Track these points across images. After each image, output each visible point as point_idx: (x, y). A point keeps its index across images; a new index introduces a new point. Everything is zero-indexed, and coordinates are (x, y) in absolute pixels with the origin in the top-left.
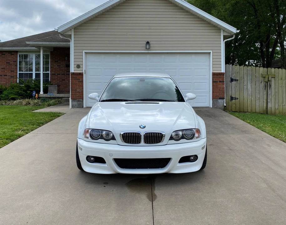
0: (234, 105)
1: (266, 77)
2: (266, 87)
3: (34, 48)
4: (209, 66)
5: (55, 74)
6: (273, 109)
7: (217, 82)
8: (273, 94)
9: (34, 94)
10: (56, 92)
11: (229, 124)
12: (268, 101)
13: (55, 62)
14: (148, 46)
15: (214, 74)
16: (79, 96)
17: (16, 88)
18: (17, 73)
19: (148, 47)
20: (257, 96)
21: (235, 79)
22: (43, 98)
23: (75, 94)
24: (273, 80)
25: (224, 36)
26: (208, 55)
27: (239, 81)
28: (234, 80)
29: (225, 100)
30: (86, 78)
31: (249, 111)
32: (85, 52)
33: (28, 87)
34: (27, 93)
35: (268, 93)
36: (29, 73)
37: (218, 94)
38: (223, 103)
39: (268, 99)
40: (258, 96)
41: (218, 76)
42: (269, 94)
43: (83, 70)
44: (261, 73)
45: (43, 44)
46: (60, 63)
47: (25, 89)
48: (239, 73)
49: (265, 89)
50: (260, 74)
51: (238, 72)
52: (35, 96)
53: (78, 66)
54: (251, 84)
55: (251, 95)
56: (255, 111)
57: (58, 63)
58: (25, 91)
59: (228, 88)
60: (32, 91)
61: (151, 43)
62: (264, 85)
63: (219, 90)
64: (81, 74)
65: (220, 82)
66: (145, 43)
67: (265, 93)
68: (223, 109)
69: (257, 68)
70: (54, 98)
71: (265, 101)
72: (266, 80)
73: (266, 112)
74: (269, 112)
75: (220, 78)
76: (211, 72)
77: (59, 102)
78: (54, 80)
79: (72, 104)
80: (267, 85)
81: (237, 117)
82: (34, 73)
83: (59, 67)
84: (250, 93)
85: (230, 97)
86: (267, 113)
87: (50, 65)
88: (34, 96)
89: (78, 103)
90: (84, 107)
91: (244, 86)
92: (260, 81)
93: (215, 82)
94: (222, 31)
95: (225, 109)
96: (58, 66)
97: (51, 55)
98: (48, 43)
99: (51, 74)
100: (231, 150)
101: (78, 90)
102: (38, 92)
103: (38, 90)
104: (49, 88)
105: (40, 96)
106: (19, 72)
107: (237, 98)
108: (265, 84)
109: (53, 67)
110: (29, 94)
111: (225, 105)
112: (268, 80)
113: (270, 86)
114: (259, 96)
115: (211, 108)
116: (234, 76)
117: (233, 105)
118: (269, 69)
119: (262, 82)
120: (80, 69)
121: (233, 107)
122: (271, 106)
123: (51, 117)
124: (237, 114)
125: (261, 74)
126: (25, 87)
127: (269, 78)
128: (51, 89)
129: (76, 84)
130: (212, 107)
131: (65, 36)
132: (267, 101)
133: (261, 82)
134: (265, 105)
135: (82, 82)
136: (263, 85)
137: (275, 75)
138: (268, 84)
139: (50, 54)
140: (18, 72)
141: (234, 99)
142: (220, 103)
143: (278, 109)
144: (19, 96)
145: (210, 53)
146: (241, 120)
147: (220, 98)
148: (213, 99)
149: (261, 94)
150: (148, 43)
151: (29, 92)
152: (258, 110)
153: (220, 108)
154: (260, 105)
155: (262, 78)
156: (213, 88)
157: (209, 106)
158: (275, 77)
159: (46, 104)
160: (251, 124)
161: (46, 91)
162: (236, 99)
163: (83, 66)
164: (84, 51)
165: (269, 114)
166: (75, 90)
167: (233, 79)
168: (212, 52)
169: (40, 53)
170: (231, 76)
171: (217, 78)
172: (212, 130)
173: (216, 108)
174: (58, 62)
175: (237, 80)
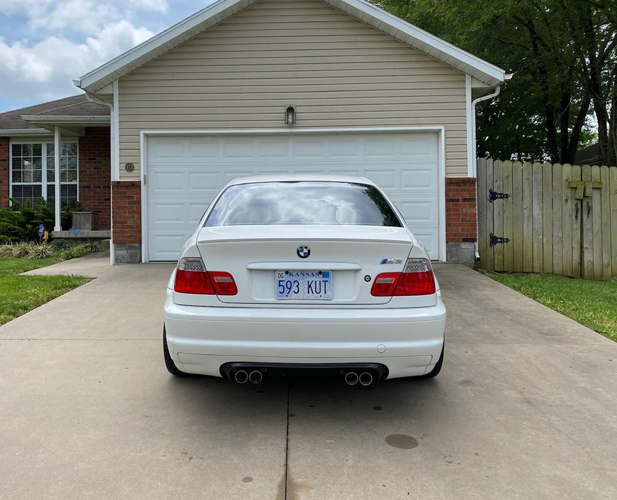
0: (498, 258)
1: (579, 187)
2: (579, 212)
3: (43, 130)
4: (438, 163)
5: (89, 187)
6: (597, 267)
7: (458, 201)
8: (596, 227)
9: (41, 230)
10: (89, 226)
11: (498, 310)
12: (585, 246)
13: (90, 159)
14: (290, 117)
15: (450, 183)
16: (130, 237)
17: (4, 219)
18: (9, 185)
19: (290, 120)
20: (555, 234)
21: (501, 194)
22: (58, 241)
23: (123, 232)
24: (596, 194)
25: (473, 90)
26: (433, 137)
27: (510, 198)
28: (499, 196)
29: (477, 244)
30: (148, 195)
31: (536, 271)
32: (145, 134)
33: (29, 216)
34: (26, 229)
35: (584, 227)
36: (34, 185)
37: (460, 230)
38: (471, 250)
39: (585, 240)
40: (557, 233)
41: (461, 186)
42: (588, 230)
43: (140, 175)
44: (564, 178)
45: (58, 121)
46: (100, 163)
47: (23, 219)
48: (510, 178)
49: (576, 217)
50: (564, 180)
51: (508, 177)
52: (44, 235)
53: (130, 167)
54: (541, 204)
55: (540, 231)
56: (550, 271)
57: (96, 163)
58: (23, 225)
59: (485, 213)
60: (36, 225)
61: (297, 110)
62: (574, 207)
63: (462, 219)
64: (136, 186)
65: (465, 200)
66: (284, 110)
67: (577, 226)
68: (473, 265)
69: (557, 166)
70: (84, 240)
71: (577, 246)
72: (580, 194)
73: (579, 273)
74: (586, 274)
75: (464, 190)
76: (443, 176)
77: (92, 248)
78: (87, 200)
79: (115, 253)
80: (582, 206)
81: (514, 288)
82: (44, 184)
83: (98, 172)
84: (537, 226)
85: (489, 238)
86: (582, 275)
87: (78, 167)
88: (41, 235)
89: (129, 251)
90: (143, 261)
91: (523, 209)
92: (564, 198)
93: (453, 200)
94: (468, 79)
95: (478, 265)
96: (95, 168)
97: (80, 144)
98: (69, 117)
99: (80, 187)
100: (529, 402)
101: (129, 223)
102: (50, 227)
103: (49, 222)
104: (74, 217)
105: (54, 235)
106: (14, 184)
107: (507, 239)
108: (576, 204)
109: (86, 172)
110: (31, 231)
111: (478, 256)
112: (584, 196)
113: (590, 209)
114: (560, 235)
115: (444, 263)
116: (498, 187)
117: (496, 255)
118: (586, 168)
119: (569, 201)
120: (134, 173)
121: (496, 261)
122: (591, 259)
123: (56, 288)
124: (511, 279)
125: (567, 181)
126: (23, 215)
127: (587, 190)
128: (78, 219)
129: (125, 207)
130: (445, 260)
131: (100, 97)
132: (582, 247)
133: (566, 200)
134: (576, 257)
135: (139, 202)
136: (570, 206)
137: (600, 183)
138: (585, 204)
139: (77, 142)
140: (11, 184)
141: (499, 240)
142: (466, 251)
143: (608, 265)
144: (9, 236)
145: (438, 132)
146: (526, 298)
147: (465, 240)
148: (447, 242)
149: (567, 227)
150: (290, 110)
151: (29, 226)
152: (557, 269)
153: (465, 264)
154: (565, 256)
155: (569, 192)
156: (447, 215)
157: (437, 259)
158: (599, 189)
159: (62, 254)
160: (557, 310)
161: (66, 225)
162: (503, 240)
163: (140, 166)
164: (142, 132)
165: (586, 277)
166: (123, 222)
167: (497, 194)
168: (445, 128)
169: (54, 140)
170: (490, 187)
171: (458, 191)
172: (459, 328)
173: (456, 263)
174: (94, 159)
175: (507, 196)
